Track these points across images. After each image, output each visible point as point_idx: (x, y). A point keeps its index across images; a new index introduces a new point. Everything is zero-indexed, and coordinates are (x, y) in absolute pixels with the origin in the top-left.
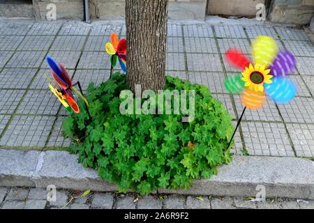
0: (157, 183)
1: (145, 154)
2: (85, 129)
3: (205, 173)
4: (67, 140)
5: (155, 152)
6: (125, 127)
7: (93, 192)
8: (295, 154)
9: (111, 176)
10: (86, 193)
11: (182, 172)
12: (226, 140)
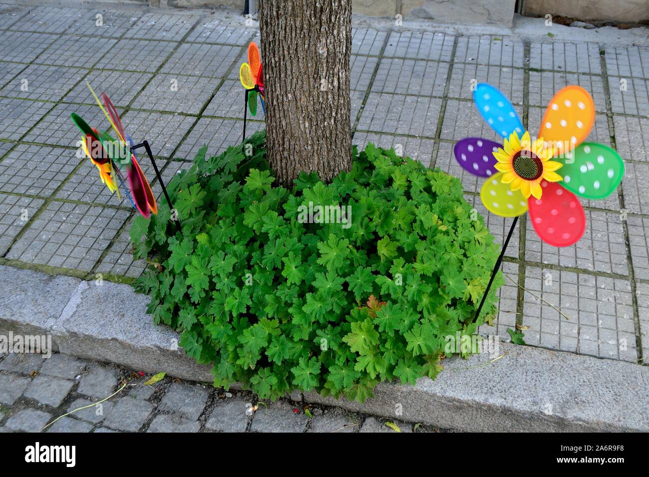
0: (291, 377)
1: (269, 310)
2: (166, 244)
3: (404, 371)
4: (139, 262)
5: (290, 310)
6: (239, 248)
7: (169, 379)
8: (641, 357)
9: (201, 349)
10: (156, 379)
11: (348, 361)
12: (470, 302)
